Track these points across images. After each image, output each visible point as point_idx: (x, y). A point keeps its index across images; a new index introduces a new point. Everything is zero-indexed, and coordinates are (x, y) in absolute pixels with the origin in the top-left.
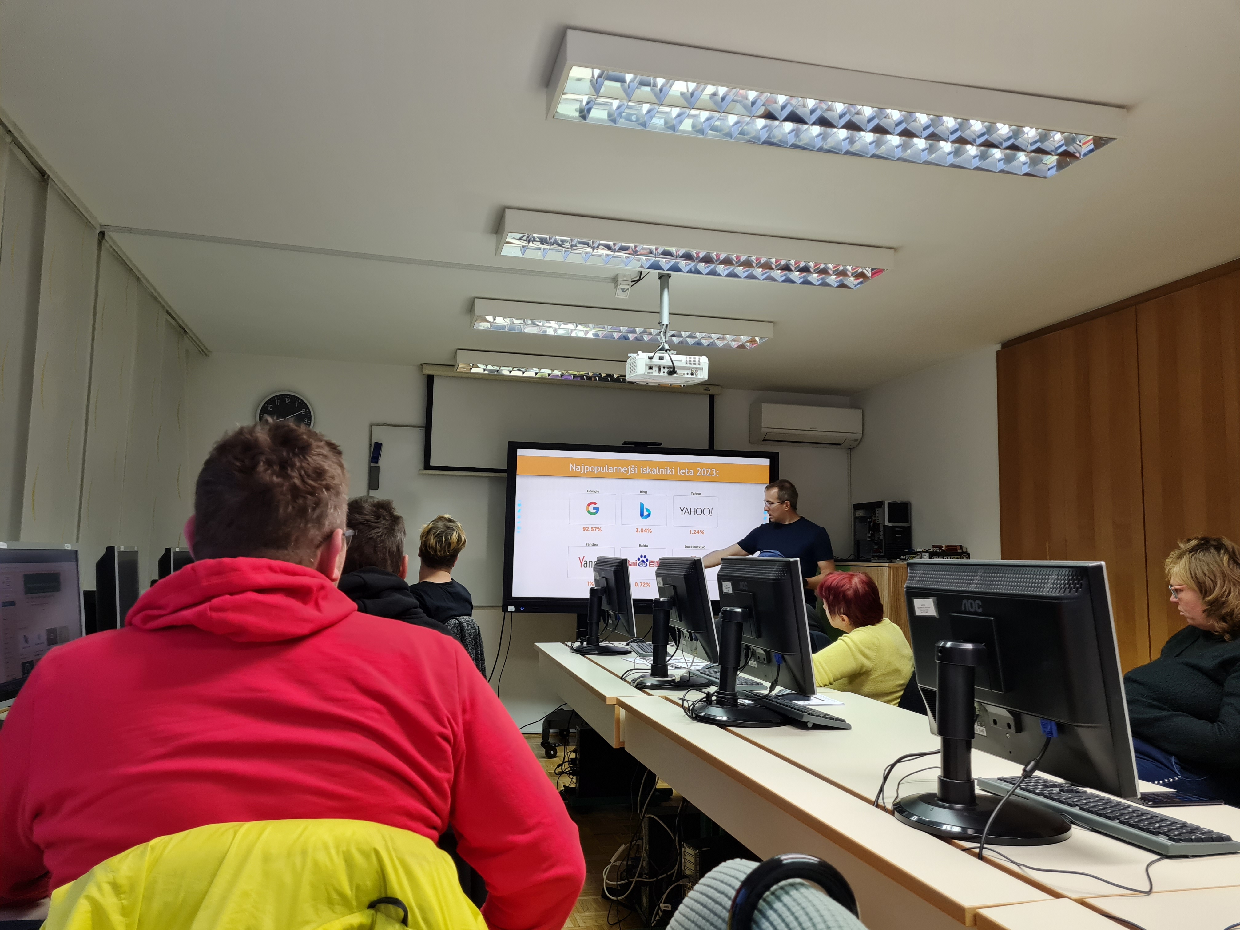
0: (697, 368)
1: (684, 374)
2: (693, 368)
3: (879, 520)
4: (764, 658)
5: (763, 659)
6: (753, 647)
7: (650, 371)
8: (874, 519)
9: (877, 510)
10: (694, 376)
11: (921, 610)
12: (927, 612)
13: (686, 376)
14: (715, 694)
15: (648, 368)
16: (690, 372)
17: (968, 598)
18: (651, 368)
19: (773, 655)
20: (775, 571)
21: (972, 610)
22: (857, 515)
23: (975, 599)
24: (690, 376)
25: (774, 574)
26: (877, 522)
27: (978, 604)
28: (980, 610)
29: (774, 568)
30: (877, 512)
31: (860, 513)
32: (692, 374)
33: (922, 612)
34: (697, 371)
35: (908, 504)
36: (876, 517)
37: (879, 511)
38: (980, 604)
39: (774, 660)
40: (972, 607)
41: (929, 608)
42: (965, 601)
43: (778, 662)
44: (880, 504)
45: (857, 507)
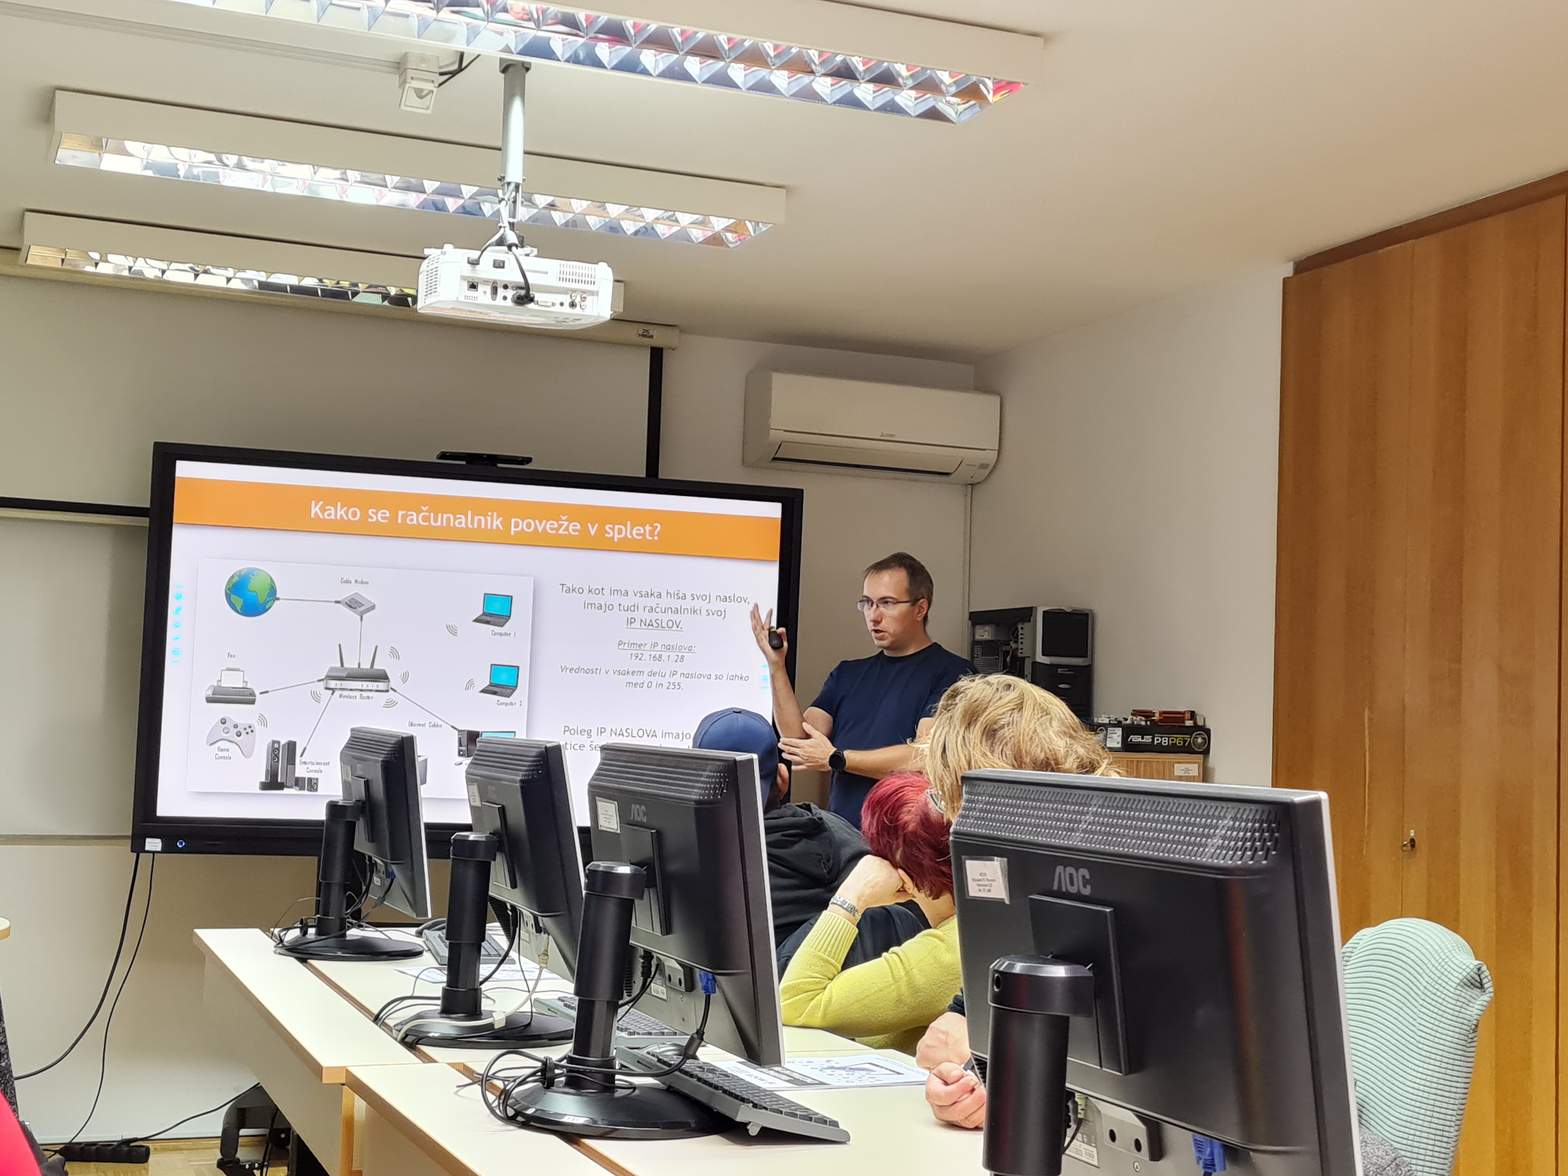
0: (584, 292)
1: (553, 304)
2: (574, 291)
3: (1024, 650)
4: (680, 980)
5: (678, 982)
6: (659, 956)
7: (472, 293)
8: (1014, 645)
9: (1020, 626)
10: (577, 310)
11: (979, 885)
12: (989, 891)
13: (558, 308)
14: (564, 1063)
15: (466, 285)
16: (567, 300)
17: (1066, 862)
18: (473, 286)
19: (697, 973)
20: (703, 782)
21: (1073, 890)
22: (978, 637)
23: (1077, 864)
24: (566, 309)
25: (700, 788)
26: (1020, 655)
27: (1084, 877)
28: (1087, 891)
29: (701, 776)
30: (1020, 632)
31: (985, 633)
32: (573, 305)
33: (980, 890)
34: (583, 299)
35: (1088, 614)
36: (1016, 642)
37: (1024, 629)
38: (1088, 877)
39: (699, 985)
40: (1072, 884)
41: (994, 880)
42: (1060, 869)
43: (706, 989)
44: (1026, 614)
45: (977, 618)
